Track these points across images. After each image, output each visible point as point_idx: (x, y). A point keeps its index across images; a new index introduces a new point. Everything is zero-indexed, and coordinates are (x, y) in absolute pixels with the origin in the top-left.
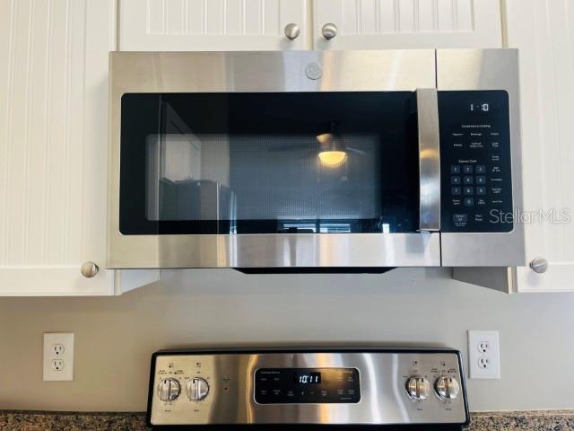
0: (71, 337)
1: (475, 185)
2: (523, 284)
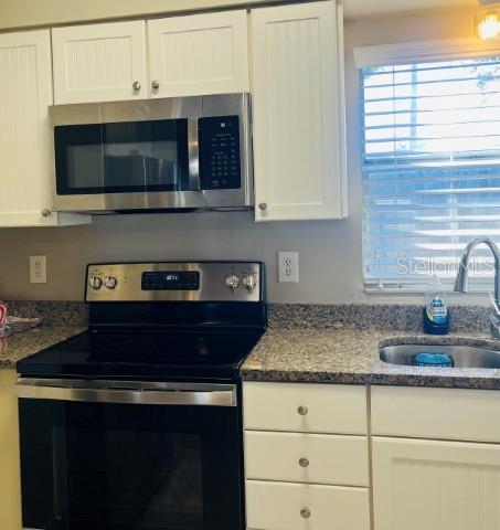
0: (45, 257)
1: (223, 166)
2: (259, 217)
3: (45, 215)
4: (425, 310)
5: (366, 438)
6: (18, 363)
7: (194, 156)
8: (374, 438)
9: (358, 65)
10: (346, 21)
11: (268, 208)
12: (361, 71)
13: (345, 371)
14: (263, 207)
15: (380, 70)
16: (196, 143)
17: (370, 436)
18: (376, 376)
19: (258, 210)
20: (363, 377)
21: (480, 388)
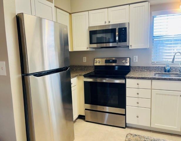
0: (86, 57)
1: (123, 38)
2: (130, 48)
3: (87, 48)
4: (165, 67)
5: (151, 90)
6: (84, 75)
7: (117, 36)
8: (152, 90)
9: (153, 15)
10: (150, 6)
11: (132, 46)
12: (153, 17)
13: (147, 77)
14: (131, 46)
15: (157, 16)
16: (118, 33)
17: (151, 89)
18: (153, 78)
19: (130, 46)
20: (150, 78)
21: (175, 80)
